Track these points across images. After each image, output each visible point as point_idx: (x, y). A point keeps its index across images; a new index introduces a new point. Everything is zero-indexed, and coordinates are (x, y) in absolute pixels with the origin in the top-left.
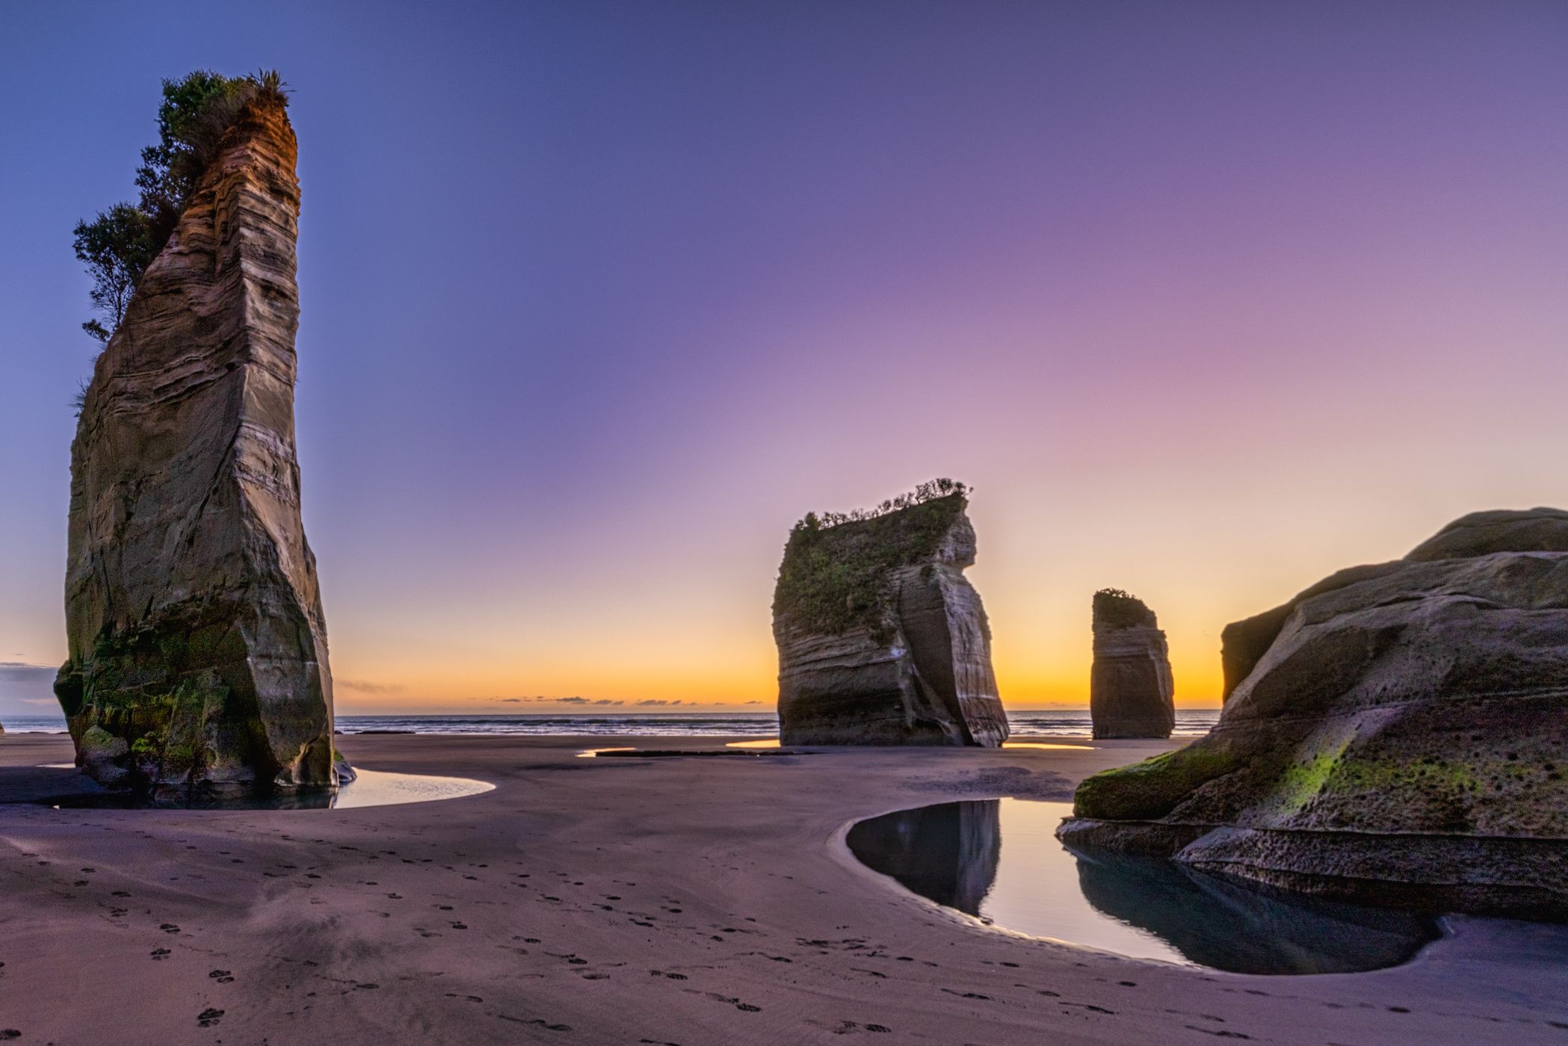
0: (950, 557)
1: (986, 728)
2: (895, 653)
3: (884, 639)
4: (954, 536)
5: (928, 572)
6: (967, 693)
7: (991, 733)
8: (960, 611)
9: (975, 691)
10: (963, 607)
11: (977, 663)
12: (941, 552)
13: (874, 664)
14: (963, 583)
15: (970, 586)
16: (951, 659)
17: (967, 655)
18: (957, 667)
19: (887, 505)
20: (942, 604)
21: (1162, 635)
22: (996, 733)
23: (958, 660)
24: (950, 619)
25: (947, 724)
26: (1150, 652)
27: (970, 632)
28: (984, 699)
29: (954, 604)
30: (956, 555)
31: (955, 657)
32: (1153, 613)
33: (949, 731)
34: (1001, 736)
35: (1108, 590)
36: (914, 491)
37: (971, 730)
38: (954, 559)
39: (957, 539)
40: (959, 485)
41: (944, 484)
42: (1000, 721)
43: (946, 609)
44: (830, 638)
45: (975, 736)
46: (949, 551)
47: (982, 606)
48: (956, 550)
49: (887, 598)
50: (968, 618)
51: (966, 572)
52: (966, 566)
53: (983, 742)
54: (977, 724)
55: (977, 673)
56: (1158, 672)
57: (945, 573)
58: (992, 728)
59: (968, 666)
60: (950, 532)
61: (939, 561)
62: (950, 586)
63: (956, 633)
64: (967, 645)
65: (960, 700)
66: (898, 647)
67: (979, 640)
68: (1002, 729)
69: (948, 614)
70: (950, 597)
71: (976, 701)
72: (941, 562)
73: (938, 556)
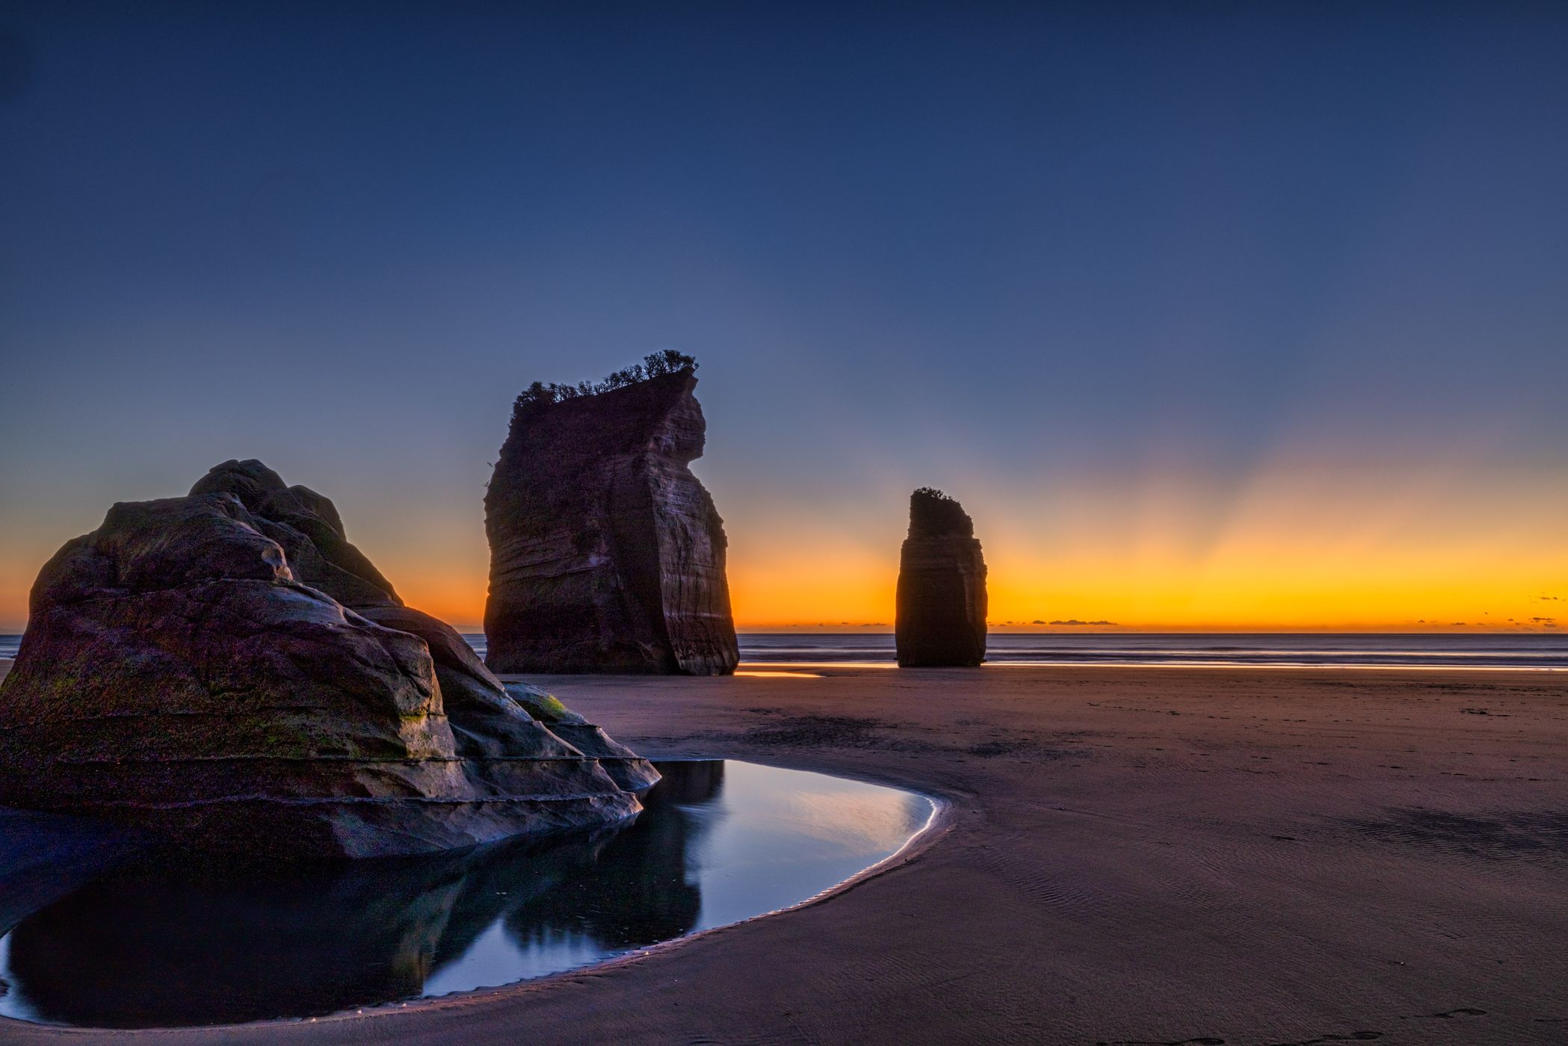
0: (669, 447)
1: (701, 653)
2: (594, 560)
3: (584, 544)
4: (673, 421)
5: (639, 464)
6: (679, 611)
7: (709, 659)
8: (675, 511)
9: (691, 607)
10: (679, 507)
11: (698, 575)
12: (657, 440)
13: (572, 574)
14: (687, 478)
15: (696, 482)
16: (658, 571)
17: (684, 564)
18: (666, 579)
19: (615, 378)
20: (650, 502)
21: (976, 545)
22: (717, 658)
23: (668, 571)
24: (659, 521)
25: (648, 647)
26: (959, 565)
27: (687, 538)
28: (705, 618)
29: (666, 503)
30: (677, 444)
31: (663, 568)
32: (968, 519)
33: (650, 657)
34: (724, 662)
35: (924, 489)
36: (643, 364)
37: (678, 655)
38: (674, 448)
39: (679, 425)
40: (688, 360)
41: (673, 357)
42: (725, 644)
43: (654, 509)
44: (534, 541)
45: (681, 662)
46: (668, 439)
47: (713, 508)
48: (678, 438)
49: (597, 493)
50: (686, 520)
51: (691, 466)
52: (692, 458)
53: (693, 670)
54: (689, 647)
55: (697, 587)
56: (967, 589)
57: (660, 465)
58: (711, 653)
59: (684, 578)
60: (669, 416)
61: (653, 450)
62: (663, 481)
63: (667, 539)
64: (683, 553)
65: (667, 619)
66: (599, 554)
67: (703, 544)
68: (726, 655)
69: (656, 515)
70: (662, 495)
71: (692, 621)
72: (657, 451)
73: (651, 445)
